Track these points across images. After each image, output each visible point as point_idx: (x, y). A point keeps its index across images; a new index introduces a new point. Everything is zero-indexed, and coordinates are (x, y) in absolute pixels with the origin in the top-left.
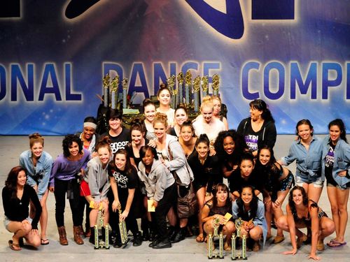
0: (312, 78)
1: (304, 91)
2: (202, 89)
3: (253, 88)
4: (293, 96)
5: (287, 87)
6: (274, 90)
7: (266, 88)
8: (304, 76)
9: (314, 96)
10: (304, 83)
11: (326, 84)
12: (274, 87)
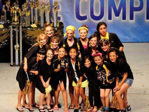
0: (123, 5)
1: (117, 14)
2: (46, 12)
3: (83, 12)
4: (110, 18)
5: (106, 12)
6: (97, 14)
7: (92, 12)
8: (117, 4)
9: (124, 18)
10: (117, 9)
11: (133, 9)
12: (97, 12)
